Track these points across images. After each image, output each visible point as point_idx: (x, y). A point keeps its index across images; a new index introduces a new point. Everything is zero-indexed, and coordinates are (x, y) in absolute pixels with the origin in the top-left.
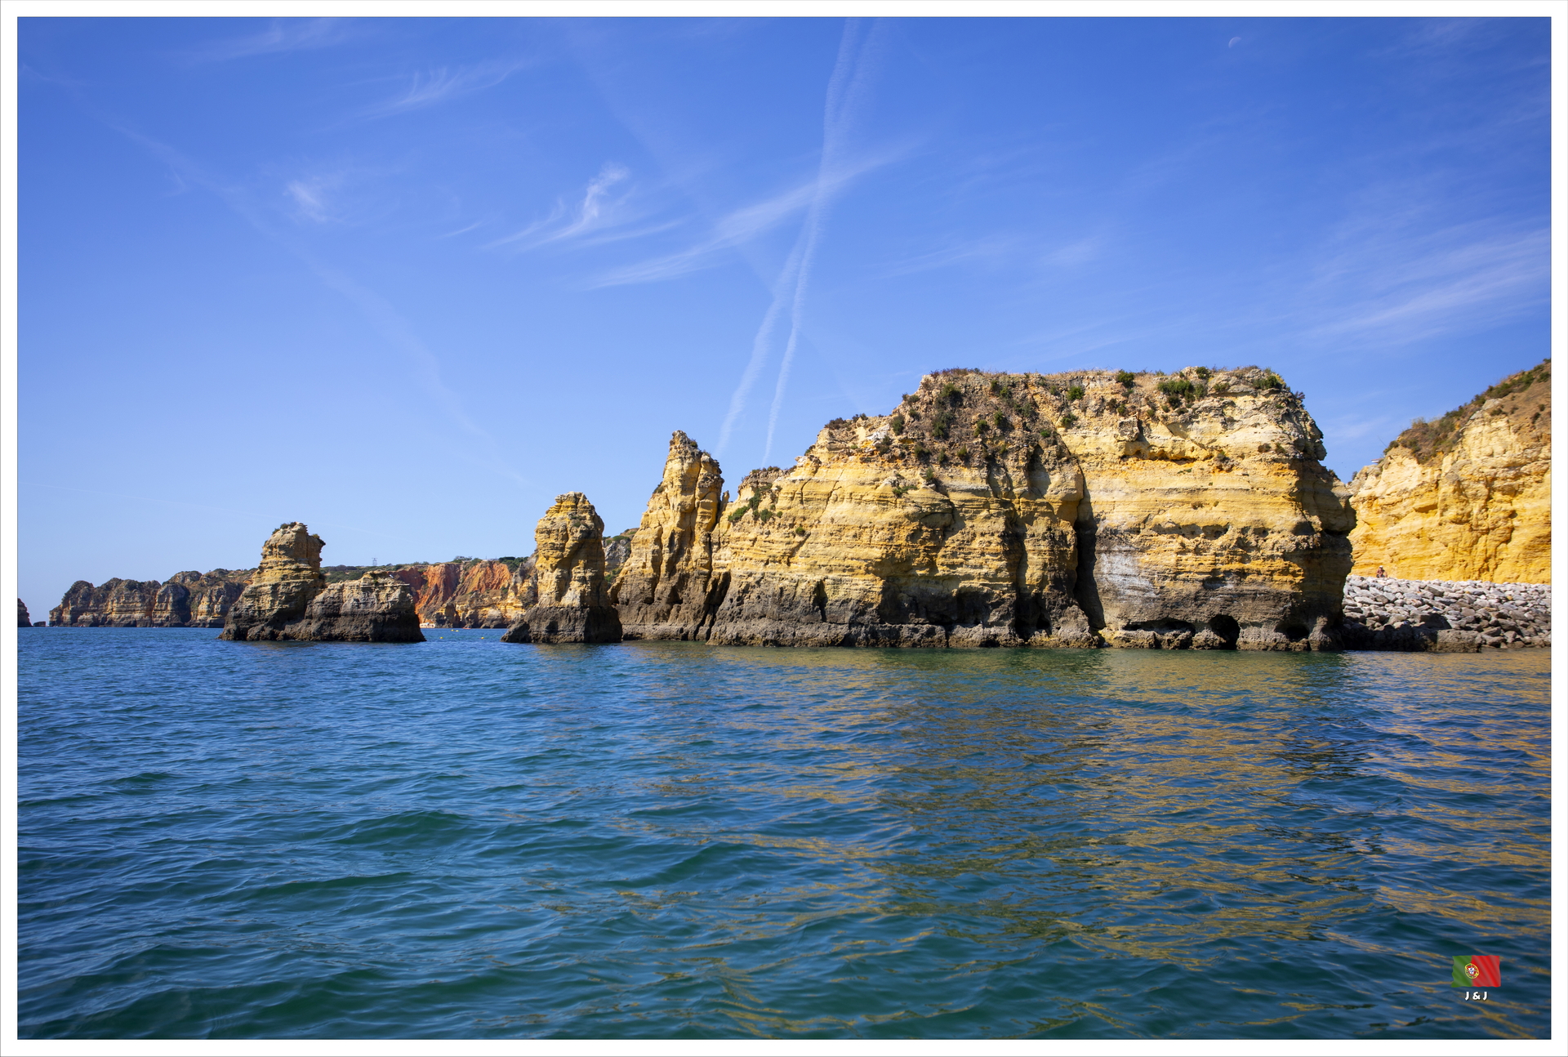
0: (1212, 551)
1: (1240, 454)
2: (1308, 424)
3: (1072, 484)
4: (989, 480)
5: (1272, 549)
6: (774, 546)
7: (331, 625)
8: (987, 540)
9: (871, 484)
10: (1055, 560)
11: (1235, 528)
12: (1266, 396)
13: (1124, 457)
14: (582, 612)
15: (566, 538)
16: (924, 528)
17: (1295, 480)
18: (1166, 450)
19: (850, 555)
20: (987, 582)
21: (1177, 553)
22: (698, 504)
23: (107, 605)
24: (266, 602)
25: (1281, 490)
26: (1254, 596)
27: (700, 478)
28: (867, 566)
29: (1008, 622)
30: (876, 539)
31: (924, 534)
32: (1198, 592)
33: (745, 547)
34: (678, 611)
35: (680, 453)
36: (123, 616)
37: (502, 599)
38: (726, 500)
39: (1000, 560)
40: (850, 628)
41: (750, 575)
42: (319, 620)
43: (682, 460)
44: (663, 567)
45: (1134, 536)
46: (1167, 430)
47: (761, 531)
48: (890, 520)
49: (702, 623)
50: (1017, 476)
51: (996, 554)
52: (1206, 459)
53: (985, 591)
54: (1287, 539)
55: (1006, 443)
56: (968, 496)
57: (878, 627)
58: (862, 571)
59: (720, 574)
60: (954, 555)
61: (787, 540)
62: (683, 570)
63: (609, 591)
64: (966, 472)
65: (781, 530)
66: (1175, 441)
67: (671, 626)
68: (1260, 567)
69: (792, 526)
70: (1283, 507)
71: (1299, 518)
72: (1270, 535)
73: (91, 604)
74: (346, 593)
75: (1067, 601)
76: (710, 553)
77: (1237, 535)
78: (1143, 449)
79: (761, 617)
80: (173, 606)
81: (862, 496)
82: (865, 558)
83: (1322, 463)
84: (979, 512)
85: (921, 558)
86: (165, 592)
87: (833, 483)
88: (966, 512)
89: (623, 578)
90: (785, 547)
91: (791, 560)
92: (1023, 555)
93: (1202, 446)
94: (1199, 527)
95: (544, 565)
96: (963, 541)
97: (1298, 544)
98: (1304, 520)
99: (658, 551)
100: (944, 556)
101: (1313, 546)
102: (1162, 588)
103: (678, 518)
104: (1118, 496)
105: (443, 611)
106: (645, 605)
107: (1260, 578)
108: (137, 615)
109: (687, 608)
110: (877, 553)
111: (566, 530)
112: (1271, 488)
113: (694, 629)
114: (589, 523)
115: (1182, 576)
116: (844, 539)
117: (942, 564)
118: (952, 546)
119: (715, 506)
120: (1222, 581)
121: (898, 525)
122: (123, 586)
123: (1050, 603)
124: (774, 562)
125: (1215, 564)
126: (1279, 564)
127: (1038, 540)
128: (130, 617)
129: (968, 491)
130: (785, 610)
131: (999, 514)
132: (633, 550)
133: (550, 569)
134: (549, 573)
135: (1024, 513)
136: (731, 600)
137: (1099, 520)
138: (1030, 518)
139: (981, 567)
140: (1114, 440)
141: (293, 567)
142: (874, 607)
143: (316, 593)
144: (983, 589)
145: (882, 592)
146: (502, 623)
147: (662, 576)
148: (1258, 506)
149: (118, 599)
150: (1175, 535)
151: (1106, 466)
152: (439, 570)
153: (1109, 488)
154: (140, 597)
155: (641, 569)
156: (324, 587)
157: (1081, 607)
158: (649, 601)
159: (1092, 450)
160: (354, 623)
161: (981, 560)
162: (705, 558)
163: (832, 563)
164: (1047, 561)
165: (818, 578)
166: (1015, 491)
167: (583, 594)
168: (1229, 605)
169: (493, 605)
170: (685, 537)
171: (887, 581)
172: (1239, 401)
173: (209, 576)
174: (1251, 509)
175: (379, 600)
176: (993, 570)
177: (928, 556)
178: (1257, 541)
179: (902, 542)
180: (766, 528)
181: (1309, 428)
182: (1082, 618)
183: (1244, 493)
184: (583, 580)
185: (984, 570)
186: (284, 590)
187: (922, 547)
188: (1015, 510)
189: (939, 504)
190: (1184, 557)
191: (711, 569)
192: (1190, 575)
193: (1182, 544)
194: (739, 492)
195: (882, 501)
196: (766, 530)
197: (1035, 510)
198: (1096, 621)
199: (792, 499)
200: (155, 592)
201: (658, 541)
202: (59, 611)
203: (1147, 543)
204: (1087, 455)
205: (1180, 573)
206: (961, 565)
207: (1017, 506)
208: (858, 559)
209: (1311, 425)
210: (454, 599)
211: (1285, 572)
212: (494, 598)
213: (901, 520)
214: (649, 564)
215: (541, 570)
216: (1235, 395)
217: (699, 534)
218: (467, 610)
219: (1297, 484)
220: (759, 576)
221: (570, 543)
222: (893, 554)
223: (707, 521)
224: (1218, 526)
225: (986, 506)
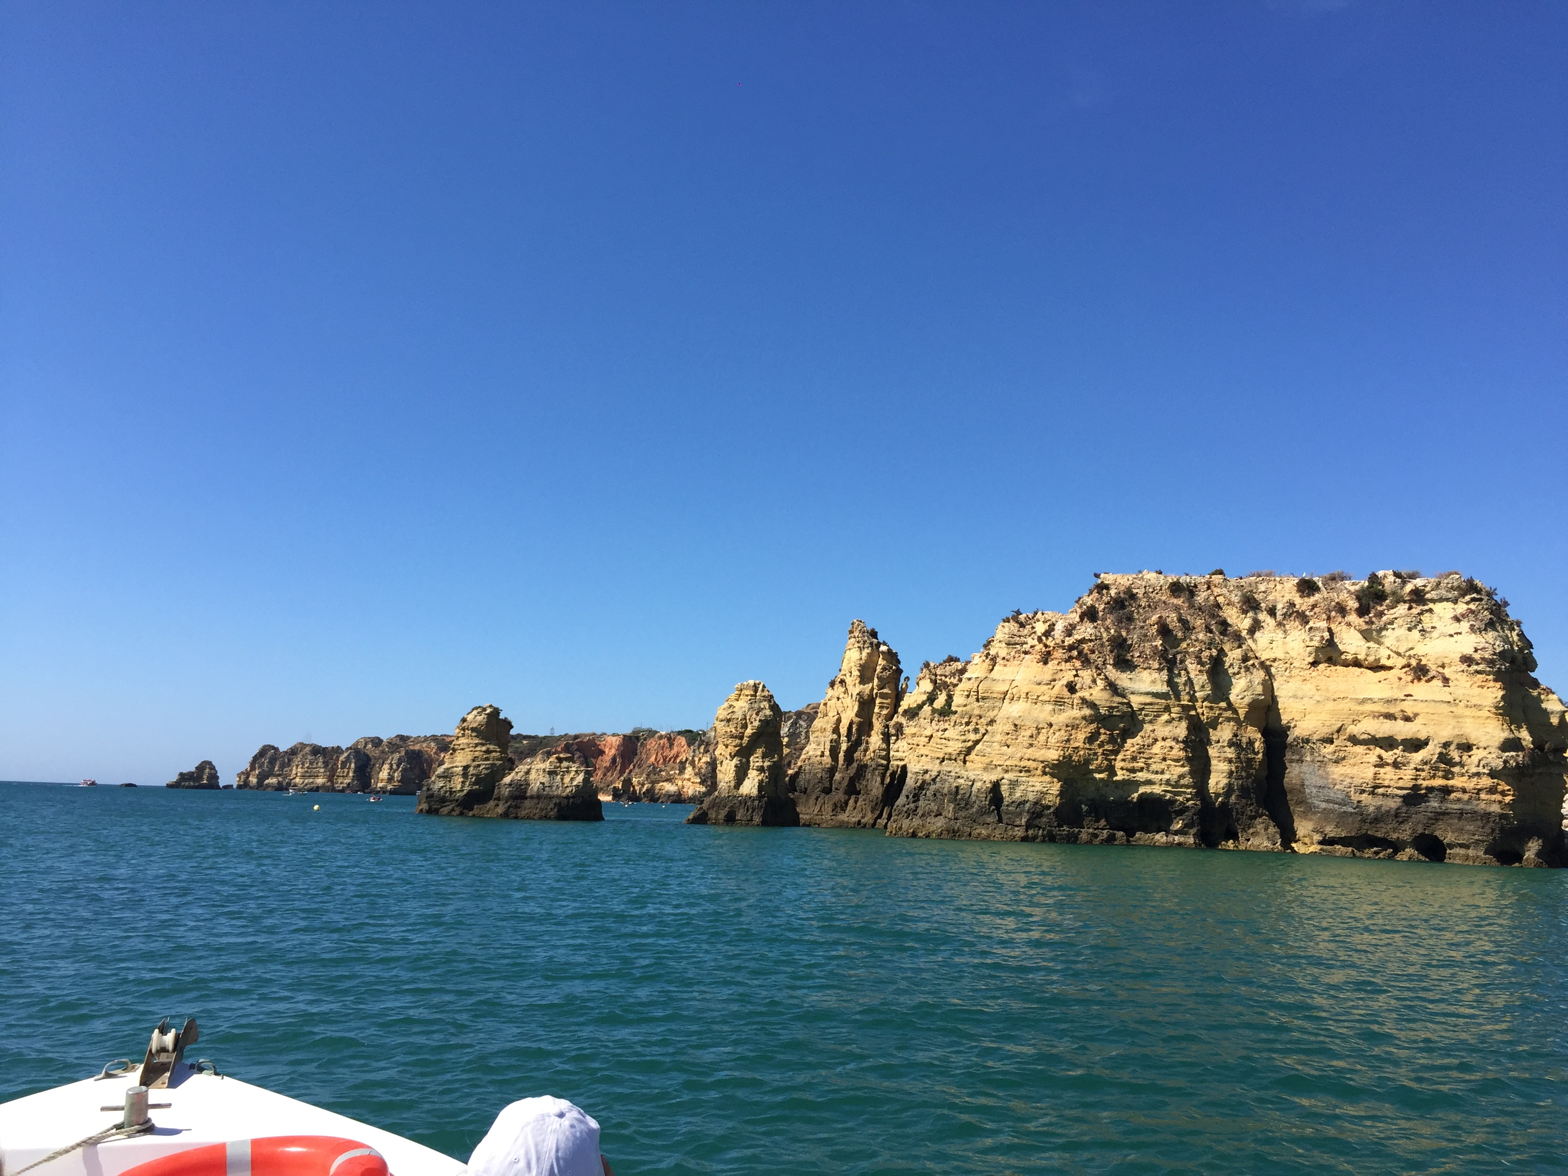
0: (1412, 766)
1: (1440, 664)
2: (1514, 634)
3: (1259, 689)
4: (1170, 683)
5: (1478, 766)
6: (951, 743)
7: (517, 807)
8: (1168, 745)
9: (1048, 684)
10: (1242, 768)
11: (1436, 742)
12: (1467, 603)
13: (1314, 664)
14: (760, 802)
15: (745, 726)
16: (1102, 731)
17: (1501, 693)
18: (1359, 657)
19: (1026, 757)
20: (1169, 788)
21: (1375, 766)
22: (876, 694)
23: (291, 770)
24: (457, 783)
25: (1485, 703)
26: (1461, 814)
27: (879, 669)
28: (1044, 767)
29: (1193, 831)
30: (1053, 740)
31: (1102, 737)
32: (1398, 809)
33: (921, 743)
34: (856, 802)
35: (858, 642)
36: (306, 781)
37: (679, 774)
38: (904, 691)
39: (1183, 766)
40: (1027, 831)
41: (926, 772)
42: (507, 802)
43: (861, 649)
44: (841, 756)
45: (1328, 745)
46: (1360, 636)
47: (937, 728)
48: (1067, 721)
49: (880, 816)
50: (1200, 679)
51: (1177, 761)
52: (1403, 667)
53: (1167, 798)
54: (1494, 756)
55: (1188, 645)
56: (1148, 699)
57: (1055, 831)
58: (1039, 772)
59: (898, 766)
60: (1134, 759)
61: (963, 738)
62: (861, 760)
63: (787, 779)
64: (1145, 674)
65: (957, 727)
66: (1369, 648)
67: (850, 816)
68: (1466, 785)
69: (968, 724)
70: (1488, 721)
71: (1506, 734)
72: (1475, 751)
73: (276, 768)
74: (533, 776)
75: (1257, 812)
76: (888, 744)
77: (1438, 750)
78: (1334, 656)
79: (936, 816)
80: (355, 772)
81: (1038, 697)
82: (1041, 759)
83: (1532, 674)
84: (1159, 716)
85: (1099, 761)
86: (348, 758)
87: (1008, 683)
88: (1146, 715)
89: (801, 766)
90: (961, 745)
91: (967, 758)
92: (1207, 761)
93: (1399, 654)
94: (1397, 740)
95: (723, 753)
96: (1144, 745)
97: (1505, 762)
98: (1512, 736)
99: (836, 741)
100: (1123, 760)
101: (1523, 764)
102: (1359, 802)
103: (856, 708)
104: (1308, 704)
105: (619, 785)
106: (823, 795)
107: (1466, 797)
108: (320, 781)
109: (864, 800)
110: (1053, 755)
111: (745, 719)
112: (1474, 701)
113: (871, 821)
114: (768, 712)
115: (1380, 791)
116: (1020, 739)
117: (1122, 769)
118: (1132, 749)
119: (894, 696)
120: (1424, 798)
121: (1075, 727)
122: (308, 749)
123: (1237, 812)
124: (950, 759)
125: (1416, 779)
126: (1486, 782)
127: (1224, 747)
128: (312, 783)
129: (1148, 694)
130: (961, 809)
131: (1180, 719)
132: (811, 738)
133: (729, 758)
134: (728, 761)
135: (1207, 718)
136: (907, 797)
137: (1289, 728)
138: (1214, 723)
139: (1162, 772)
140: (1303, 645)
141: (484, 748)
142: (1052, 810)
143: (504, 776)
144: (1165, 796)
145: (1059, 795)
146: (678, 799)
147: (840, 766)
148: (1460, 720)
149: (303, 764)
150: (1372, 747)
151: (1295, 672)
152: (615, 741)
153: (1300, 694)
154: (324, 762)
155: (819, 758)
156: (512, 769)
157: (1273, 817)
158: (827, 791)
159: (1280, 655)
160: (539, 806)
161: (1163, 766)
162: (883, 750)
163: (1008, 763)
164: (1233, 769)
165: (994, 777)
166: (1197, 694)
167: (761, 782)
168: (1433, 824)
169: (669, 780)
170: (864, 726)
171: (1065, 783)
172: (1438, 607)
173: (390, 743)
174: (1453, 722)
175: (563, 784)
176: (1175, 777)
177: (1106, 759)
178: (1461, 757)
179: (1080, 744)
180: (942, 726)
181: (1516, 638)
182: (1272, 830)
183: (1445, 705)
184: (761, 769)
185: (1166, 776)
186: (474, 772)
187: (1101, 751)
188: (1198, 714)
189: (1117, 707)
190: (1382, 770)
191: (889, 761)
192: (1389, 790)
193: (1380, 757)
194: (918, 684)
195: (1059, 702)
196: (942, 727)
197: (1220, 714)
198: (1288, 836)
199: (968, 696)
200: (338, 758)
201: (836, 730)
202: (247, 774)
203: (1342, 754)
204: (1274, 660)
205: (1379, 787)
206: (1142, 769)
207: (1200, 711)
208: (1034, 760)
209: (1518, 635)
210: (631, 771)
211: (1492, 790)
212: (672, 772)
213: (1078, 722)
214: (827, 753)
215: (720, 758)
216: (1433, 601)
217: (878, 726)
218: (643, 785)
219: (1503, 697)
220: (934, 774)
221: (749, 731)
222: (1070, 756)
223: (885, 712)
224: (1418, 740)
225: (1167, 709)
